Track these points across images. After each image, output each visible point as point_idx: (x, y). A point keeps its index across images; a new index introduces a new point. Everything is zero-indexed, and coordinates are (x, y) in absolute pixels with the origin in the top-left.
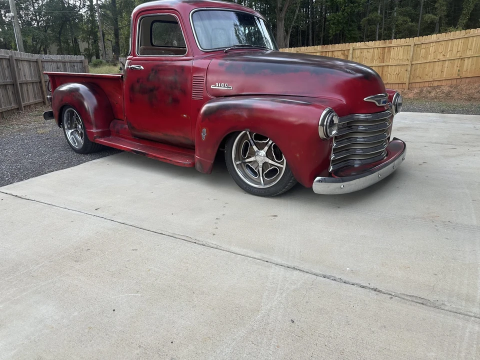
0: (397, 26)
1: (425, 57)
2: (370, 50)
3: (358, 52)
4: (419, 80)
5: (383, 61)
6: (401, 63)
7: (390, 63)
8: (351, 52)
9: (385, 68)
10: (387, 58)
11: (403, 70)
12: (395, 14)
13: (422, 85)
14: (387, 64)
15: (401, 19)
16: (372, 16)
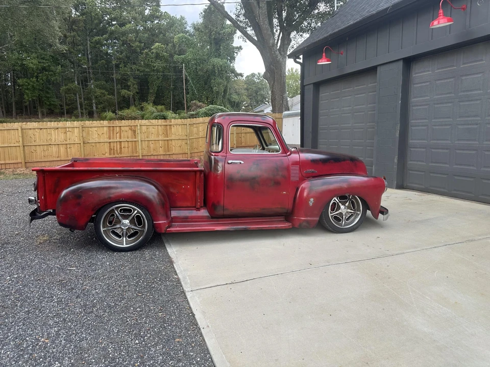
0: (96, 97)
1: (198, 134)
2: (155, 127)
3: (144, 128)
4: (196, 151)
5: (167, 136)
6: (181, 138)
7: (173, 137)
8: (139, 127)
9: (170, 142)
10: (170, 134)
11: (183, 143)
12: (92, 86)
13: (199, 154)
14: (171, 138)
15: (98, 92)
16: (70, 85)
